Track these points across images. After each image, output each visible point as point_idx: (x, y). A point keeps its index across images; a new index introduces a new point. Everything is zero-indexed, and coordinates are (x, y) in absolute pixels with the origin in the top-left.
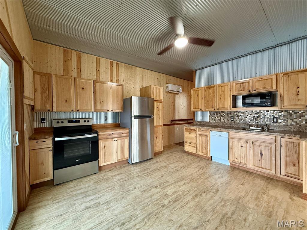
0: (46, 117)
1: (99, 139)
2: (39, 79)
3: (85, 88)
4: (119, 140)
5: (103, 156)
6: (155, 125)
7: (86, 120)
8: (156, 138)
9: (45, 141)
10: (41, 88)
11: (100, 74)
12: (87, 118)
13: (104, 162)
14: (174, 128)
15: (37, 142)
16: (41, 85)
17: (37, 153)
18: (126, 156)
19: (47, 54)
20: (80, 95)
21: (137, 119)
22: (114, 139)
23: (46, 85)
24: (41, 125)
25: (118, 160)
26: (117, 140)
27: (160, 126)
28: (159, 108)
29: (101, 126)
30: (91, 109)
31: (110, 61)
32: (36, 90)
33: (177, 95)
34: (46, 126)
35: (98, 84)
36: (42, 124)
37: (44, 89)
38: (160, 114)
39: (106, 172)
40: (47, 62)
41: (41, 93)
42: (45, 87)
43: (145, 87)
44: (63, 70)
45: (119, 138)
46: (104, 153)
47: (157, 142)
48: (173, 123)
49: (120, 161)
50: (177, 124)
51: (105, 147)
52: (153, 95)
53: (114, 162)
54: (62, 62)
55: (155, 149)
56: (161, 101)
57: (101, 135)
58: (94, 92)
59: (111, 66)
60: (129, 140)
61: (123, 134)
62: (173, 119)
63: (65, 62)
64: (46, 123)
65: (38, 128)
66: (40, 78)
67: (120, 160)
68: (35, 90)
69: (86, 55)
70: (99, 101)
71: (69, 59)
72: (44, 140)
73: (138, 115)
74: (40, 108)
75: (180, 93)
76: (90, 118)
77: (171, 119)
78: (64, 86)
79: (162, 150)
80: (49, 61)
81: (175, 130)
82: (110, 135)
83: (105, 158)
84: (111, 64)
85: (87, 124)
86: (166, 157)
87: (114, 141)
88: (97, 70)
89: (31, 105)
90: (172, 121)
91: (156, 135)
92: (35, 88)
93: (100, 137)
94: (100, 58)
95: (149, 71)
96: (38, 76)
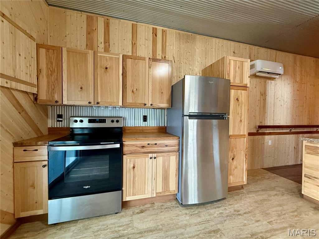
0: (63, 114)
1: (124, 153)
2: (45, 54)
3: (110, 67)
4: (159, 156)
5: (130, 183)
6: (231, 133)
7: (115, 119)
8: (233, 159)
9: (37, 150)
10: (48, 68)
11: (136, 50)
12: (115, 117)
13: (131, 193)
14: (264, 139)
15: (24, 150)
16: (47, 64)
17: (25, 168)
18: (173, 187)
19: (66, 24)
20: (101, 79)
21: (196, 121)
22: (150, 155)
23: (54, 64)
24: (57, 124)
25: (158, 193)
26: (155, 158)
27: (242, 135)
28: (240, 100)
29: (137, 129)
30: (118, 102)
31: (153, 28)
32: (41, 72)
33: (272, 82)
34: (63, 125)
35: (129, 61)
36: (58, 122)
37: (51, 69)
38: (241, 113)
39: (133, 214)
40: (66, 36)
41: (48, 77)
42: (52, 67)
43: (211, 65)
44: (85, 46)
45: (160, 154)
46: (132, 179)
47: (233, 167)
48: (261, 131)
49: (161, 195)
50: (270, 134)
51: (134, 167)
52: (229, 74)
53: (150, 196)
54: (85, 35)
55: (229, 181)
56: (245, 87)
57: (127, 146)
58: (123, 74)
59: (155, 36)
60: (178, 159)
61: (166, 146)
62: (261, 125)
63: (89, 34)
64: (63, 121)
65: (54, 128)
66: (46, 52)
67: (160, 193)
68: (39, 71)
69: (117, 21)
70: (132, 88)
71: (94, 29)
72: (35, 148)
73: (197, 112)
74: (45, 99)
75: (278, 77)
76: (119, 117)
77: (258, 124)
78: (79, 66)
79: (245, 184)
80: (68, 34)
81: (266, 144)
82: (143, 147)
83: (133, 187)
84: (155, 32)
85: (115, 125)
86: (256, 202)
87: (151, 158)
88: (133, 43)
89: (34, 94)
90: (261, 127)
91: (232, 154)
92: (40, 68)
93: (125, 149)
94: (138, 23)
95: (217, 40)
96: (43, 51)
